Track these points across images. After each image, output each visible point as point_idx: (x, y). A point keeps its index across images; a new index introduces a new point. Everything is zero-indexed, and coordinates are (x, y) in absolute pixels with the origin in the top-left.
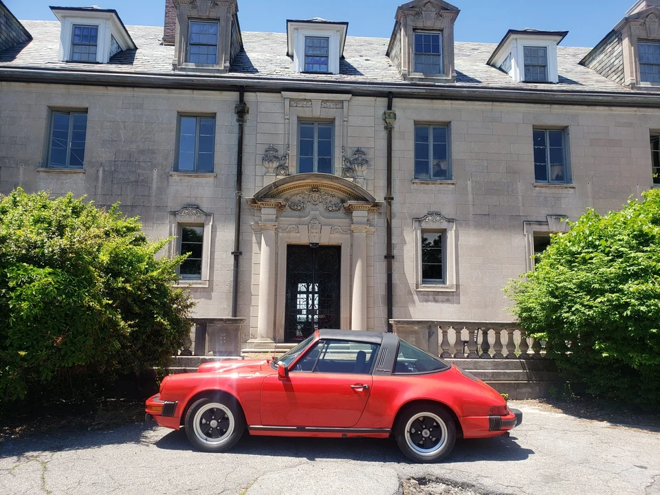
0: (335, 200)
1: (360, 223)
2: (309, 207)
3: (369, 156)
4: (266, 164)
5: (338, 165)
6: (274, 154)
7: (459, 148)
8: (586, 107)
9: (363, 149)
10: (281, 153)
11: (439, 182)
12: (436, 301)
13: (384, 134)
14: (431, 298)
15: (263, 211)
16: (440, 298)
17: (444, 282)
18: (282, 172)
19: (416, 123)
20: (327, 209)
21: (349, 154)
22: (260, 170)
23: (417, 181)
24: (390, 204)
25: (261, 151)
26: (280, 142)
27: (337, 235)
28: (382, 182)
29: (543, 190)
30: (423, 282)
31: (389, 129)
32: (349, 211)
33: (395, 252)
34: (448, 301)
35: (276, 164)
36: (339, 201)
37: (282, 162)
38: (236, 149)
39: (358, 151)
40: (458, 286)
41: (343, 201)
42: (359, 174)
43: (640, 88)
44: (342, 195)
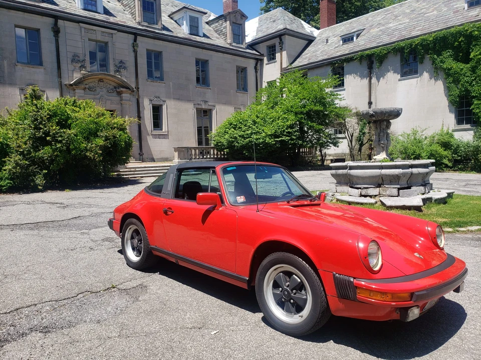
0: (111, 87)
1: (126, 100)
2: (98, 90)
3: (127, 65)
4: (75, 64)
5: (112, 69)
6: (78, 59)
7: (166, 66)
8: (215, 52)
9: (123, 61)
10: (81, 58)
11: (159, 81)
12: (159, 138)
13: (133, 54)
14: (157, 137)
15: (77, 91)
16: (161, 137)
17: (162, 130)
18: (84, 69)
19: (147, 50)
20: (108, 91)
21: (117, 63)
22: (71, 67)
23: (149, 80)
24: (138, 91)
25: (70, 56)
26: (80, 51)
27: (114, 106)
28: (134, 79)
29: (200, 89)
30: (154, 130)
31: (135, 52)
32: (119, 93)
33: (141, 115)
34: (164, 138)
35: (80, 65)
36: (113, 88)
37: (83, 64)
38: (55, 53)
39: (121, 62)
40: (168, 131)
41: (115, 88)
42: (122, 74)
43: (233, 46)
44: (115, 85)
